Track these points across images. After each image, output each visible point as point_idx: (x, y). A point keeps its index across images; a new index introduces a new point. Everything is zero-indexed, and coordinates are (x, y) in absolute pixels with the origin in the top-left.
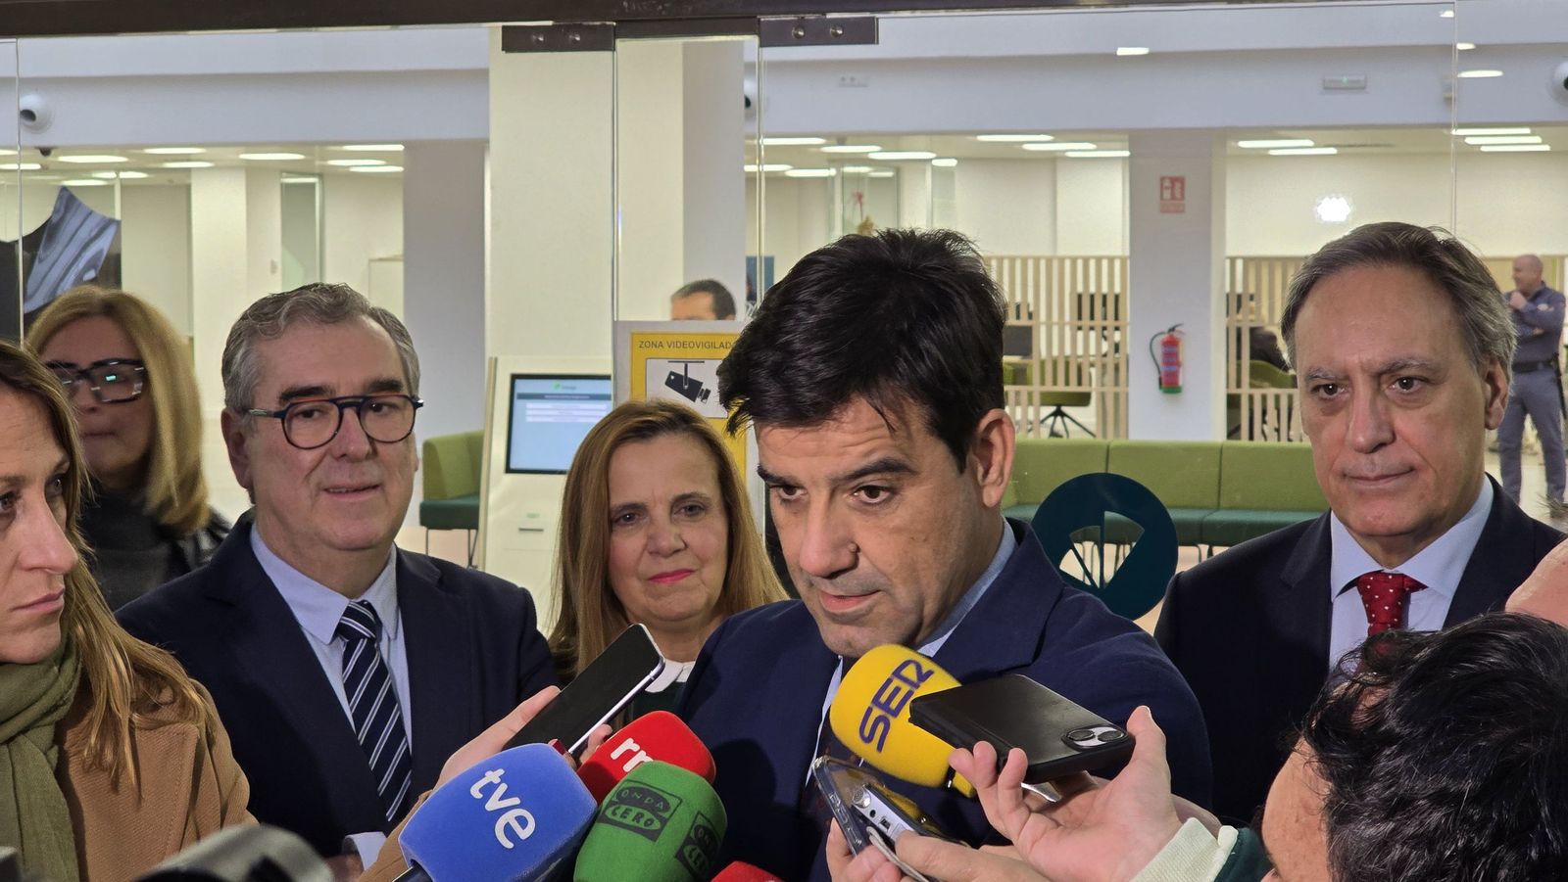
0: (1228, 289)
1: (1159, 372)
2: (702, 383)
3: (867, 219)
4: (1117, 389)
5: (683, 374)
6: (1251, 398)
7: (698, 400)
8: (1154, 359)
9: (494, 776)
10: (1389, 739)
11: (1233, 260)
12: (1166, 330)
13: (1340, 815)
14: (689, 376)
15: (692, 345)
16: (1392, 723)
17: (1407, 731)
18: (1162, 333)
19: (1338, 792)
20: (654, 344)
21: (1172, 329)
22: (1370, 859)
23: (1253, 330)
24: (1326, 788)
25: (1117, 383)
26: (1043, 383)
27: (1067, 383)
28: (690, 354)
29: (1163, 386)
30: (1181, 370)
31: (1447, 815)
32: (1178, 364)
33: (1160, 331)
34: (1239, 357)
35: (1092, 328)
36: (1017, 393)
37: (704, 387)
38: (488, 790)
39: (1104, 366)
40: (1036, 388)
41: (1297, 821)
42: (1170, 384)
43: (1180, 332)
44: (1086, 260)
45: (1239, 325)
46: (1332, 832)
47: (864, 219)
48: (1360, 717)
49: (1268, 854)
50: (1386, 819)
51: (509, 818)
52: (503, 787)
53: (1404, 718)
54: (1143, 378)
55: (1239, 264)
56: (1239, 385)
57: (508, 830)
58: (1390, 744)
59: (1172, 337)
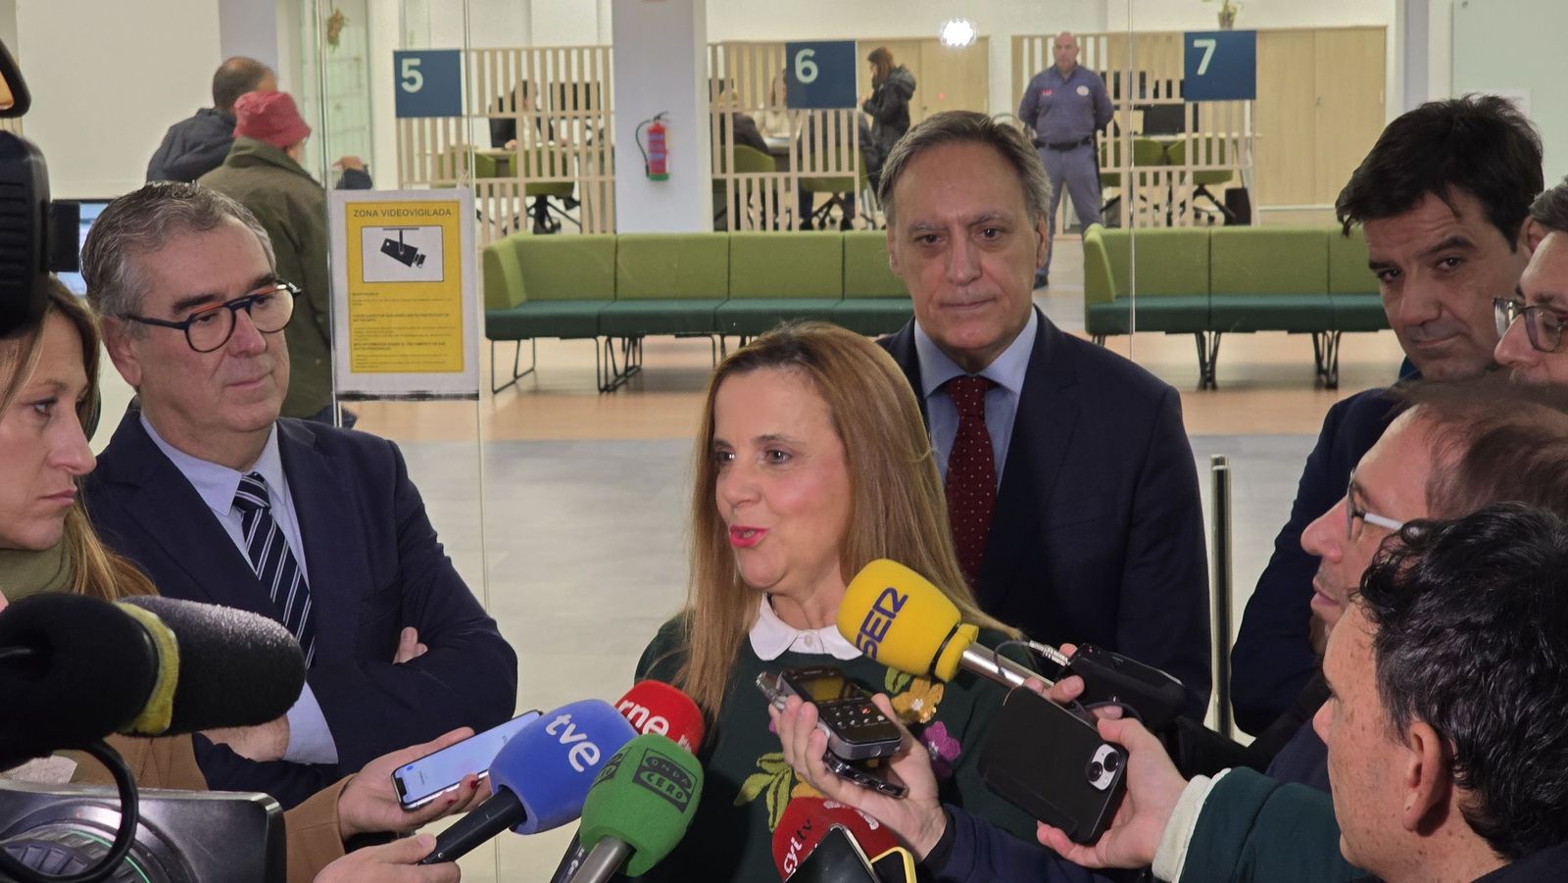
0: (710, 75)
1: (646, 160)
2: (416, 249)
3: (338, 12)
4: (603, 178)
5: (398, 240)
6: (737, 182)
7: (414, 265)
8: (639, 145)
9: (564, 719)
10: (1426, 587)
11: (714, 47)
12: (652, 118)
13: (1385, 646)
14: (405, 242)
15: (406, 212)
16: (1426, 576)
17: (1439, 581)
18: (648, 121)
19: (1386, 628)
20: (368, 213)
21: (658, 118)
22: (1409, 675)
23: (734, 115)
24: (1374, 629)
25: (602, 172)
26: (528, 174)
27: (552, 174)
28: (404, 221)
29: (651, 173)
30: (667, 158)
31: (1468, 640)
32: (664, 152)
33: (645, 119)
34: (723, 141)
35: (576, 118)
36: (503, 185)
37: (419, 253)
38: (561, 729)
39: (589, 155)
40: (521, 180)
41: (1352, 655)
42: (657, 170)
43: (667, 121)
44: (568, 51)
45: (722, 111)
46: (1380, 659)
47: (334, 12)
48: (1400, 576)
49: (1328, 682)
50: (1422, 645)
51: (580, 748)
52: (572, 727)
53: (1437, 573)
54: (630, 165)
55: (720, 50)
56: (724, 170)
57: (579, 757)
58: (1426, 592)
59: (658, 125)
